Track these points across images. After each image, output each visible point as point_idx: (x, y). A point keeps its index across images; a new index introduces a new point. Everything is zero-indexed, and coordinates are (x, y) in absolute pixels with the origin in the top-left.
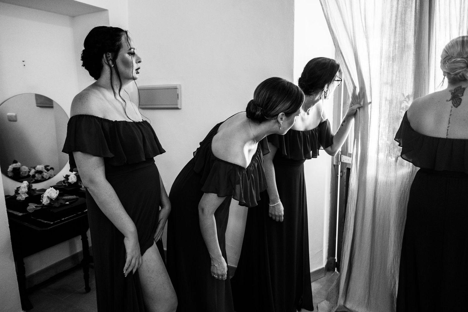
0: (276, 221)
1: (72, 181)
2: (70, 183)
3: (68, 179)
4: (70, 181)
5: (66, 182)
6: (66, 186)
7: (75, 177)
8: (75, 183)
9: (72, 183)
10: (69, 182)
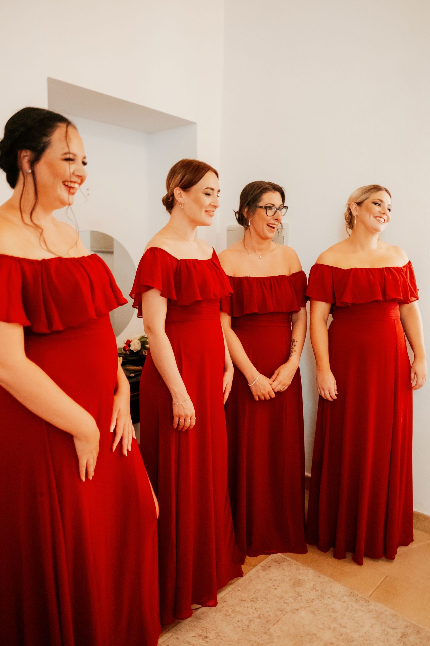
0: (267, 399)
1: (135, 349)
2: (131, 352)
3: (129, 346)
4: (132, 348)
5: (127, 349)
6: (127, 354)
7: (138, 343)
8: (138, 352)
9: (135, 351)
10: (130, 350)
